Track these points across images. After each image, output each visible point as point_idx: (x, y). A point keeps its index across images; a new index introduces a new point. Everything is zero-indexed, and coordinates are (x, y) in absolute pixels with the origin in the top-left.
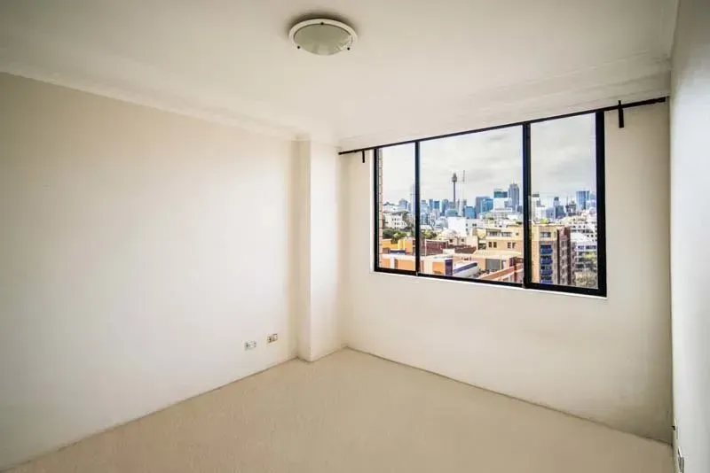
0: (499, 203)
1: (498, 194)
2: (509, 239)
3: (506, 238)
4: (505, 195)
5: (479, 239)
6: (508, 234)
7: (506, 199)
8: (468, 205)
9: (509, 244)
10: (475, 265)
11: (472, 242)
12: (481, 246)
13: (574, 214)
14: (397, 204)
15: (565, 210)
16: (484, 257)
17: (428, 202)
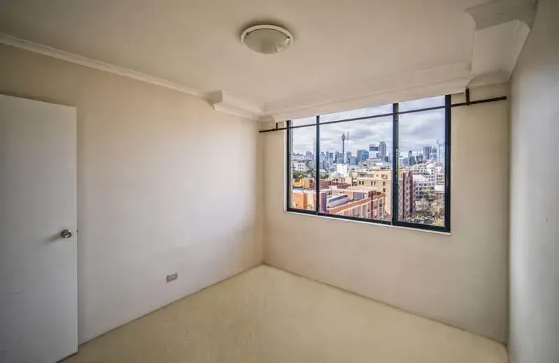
0: (373, 154)
1: (372, 148)
2: (372, 179)
3: (370, 178)
4: (377, 149)
5: (353, 179)
6: (372, 176)
7: (378, 152)
8: (352, 156)
9: (372, 182)
10: (346, 196)
11: (349, 181)
12: (354, 184)
13: (421, 162)
14: (305, 154)
15: (416, 159)
16: (352, 191)
17: (325, 153)
